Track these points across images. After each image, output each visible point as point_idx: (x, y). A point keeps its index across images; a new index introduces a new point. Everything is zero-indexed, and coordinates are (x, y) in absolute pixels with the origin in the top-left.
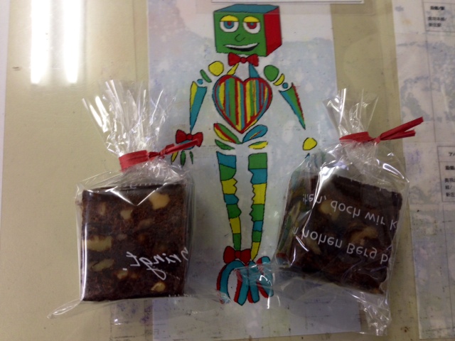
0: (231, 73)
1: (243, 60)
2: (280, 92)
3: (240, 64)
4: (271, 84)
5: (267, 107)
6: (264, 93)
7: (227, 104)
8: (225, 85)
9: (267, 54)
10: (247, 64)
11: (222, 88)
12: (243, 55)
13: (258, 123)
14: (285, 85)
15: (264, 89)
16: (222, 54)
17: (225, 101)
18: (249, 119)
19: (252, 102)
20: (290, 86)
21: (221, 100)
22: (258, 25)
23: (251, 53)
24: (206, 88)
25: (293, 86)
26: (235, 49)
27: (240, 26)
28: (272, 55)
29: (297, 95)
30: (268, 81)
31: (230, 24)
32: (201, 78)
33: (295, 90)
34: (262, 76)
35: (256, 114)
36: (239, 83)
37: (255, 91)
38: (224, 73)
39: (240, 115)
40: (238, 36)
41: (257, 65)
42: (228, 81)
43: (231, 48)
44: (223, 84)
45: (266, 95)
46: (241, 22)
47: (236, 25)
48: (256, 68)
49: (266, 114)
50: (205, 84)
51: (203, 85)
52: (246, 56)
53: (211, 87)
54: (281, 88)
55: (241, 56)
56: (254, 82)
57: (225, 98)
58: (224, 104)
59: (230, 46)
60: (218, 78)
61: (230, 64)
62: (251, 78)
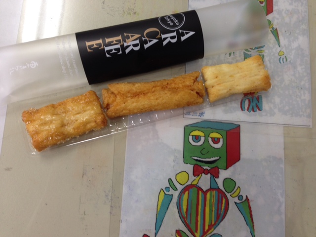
0: (195, 183)
1: (206, 172)
2: (235, 203)
3: (203, 174)
4: (228, 195)
5: (224, 217)
6: (222, 203)
7: (189, 212)
8: (188, 194)
9: (227, 168)
10: (209, 175)
11: (185, 196)
12: (206, 167)
13: (215, 232)
14: (240, 197)
15: (222, 200)
16: (189, 165)
17: (187, 209)
18: (207, 228)
19: (211, 211)
20: (244, 198)
21: (184, 208)
22: (221, 140)
23: (213, 165)
24: (172, 195)
25: (247, 199)
26: (200, 161)
27: (206, 141)
28: (231, 169)
29: (250, 208)
30: (226, 193)
31: (197, 138)
32: (168, 186)
33: (249, 203)
34: (221, 187)
35: (213, 223)
36: (200, 192)
37: (214, 200)
38: (189, 183)
39: (199, 223)
40: (203, 150)
41: (218, 177)
42: (191, 190)
43: (197, 160)
44: (187, 193)
45: (223, 205)
46: (206, 137)
47: (203, 139)
48: (216, 180)
49: (222, 224)
50: (171, 192)
51: (170, 193)
52: (209, 169)
53: (176, 194)
54: (236, 200)
55: (205, 168)
56: (214, 193)
57: (187, 206)
58: (186, 212)
59: (196, 158)
60: (183, 187)
61: (194, 175)
62: (211, 189)
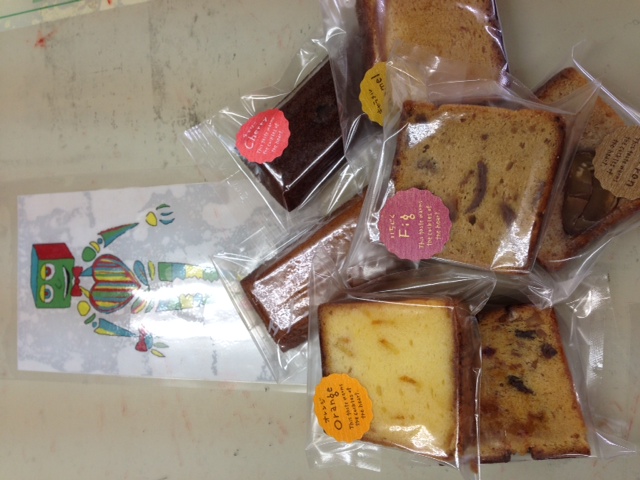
0: (88, 294)
1: (77, 281)
2: (105, 246)
3: (80, 285)
4: (98, 255)
5: (118, 260)
6: (106, 262)
7: (115, 299)
8: (98, 300)
9: (73, 258)
10: (80, 278)
12: (73, 282)
13: (132, 269)
14: (100, 242)
15: (103, 262)
16: (72, 301)
17: (112, 301)
19: (114, 275)
20: (100, 237)
21: (111, 304)
22: (47, 265)
23: (71, 273)
24: (100, 320)
25: (101, 233)
26: (67, 289)
27: (49, 283)
28: (74, 254)
29: (109, 230)
30: (96, 258)
31: (47, 293)
32: (91, 324)
33: (104, 232)
34: (90, 264)
35: (124, 271)
36: (97, 287)
37: (104, 271)
38: (88, 300)
40: (58, 288)
41: (82, 268)
42: (95, 298)
43: (67, 292)
44: (97, 303)
45: (107, 260)
46: (46, 283)
47: (48, 287)
48: (84, 269)
49: (124, 262)
50: (96, 320)
51: (98, 322)
52: (74, 278)
53: (99, 315)
54: (102, 246)
56: (97, 271)
57: (108, 301)
58: (114, 302)
59: (65, 294)
60: (92, 308)
61: (80, 295)
62: (93, 275)
